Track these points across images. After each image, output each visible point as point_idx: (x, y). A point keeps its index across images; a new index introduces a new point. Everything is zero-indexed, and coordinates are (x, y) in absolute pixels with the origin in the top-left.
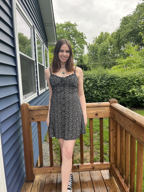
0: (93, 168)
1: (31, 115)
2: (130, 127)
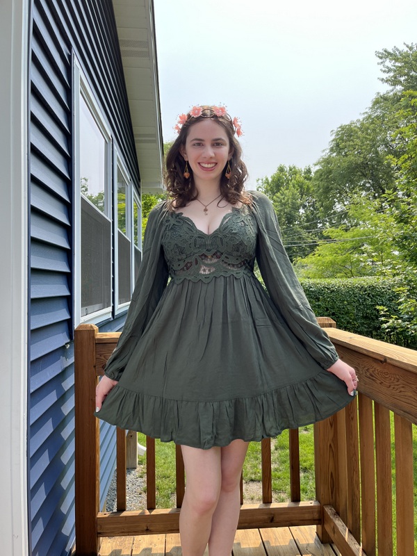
0: (272, 520)
2: (373, 380)
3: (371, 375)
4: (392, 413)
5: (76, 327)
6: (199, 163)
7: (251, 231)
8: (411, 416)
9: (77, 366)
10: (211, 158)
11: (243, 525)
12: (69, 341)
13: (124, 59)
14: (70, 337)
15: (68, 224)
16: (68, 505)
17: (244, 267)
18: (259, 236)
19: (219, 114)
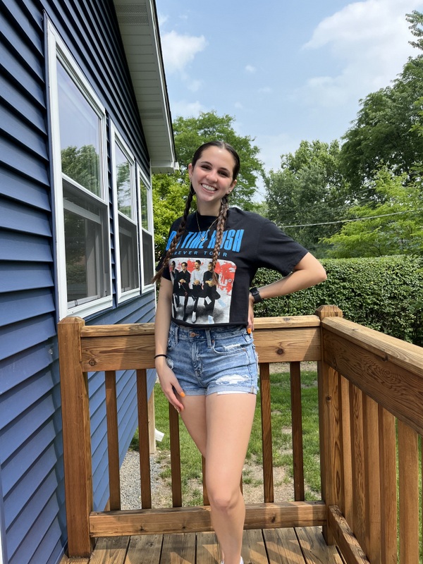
0: (273, 520)
1: (88, 352)
2: (375, 378)
3: (373, 373)
13: (120, 25)
15: (47, 209)
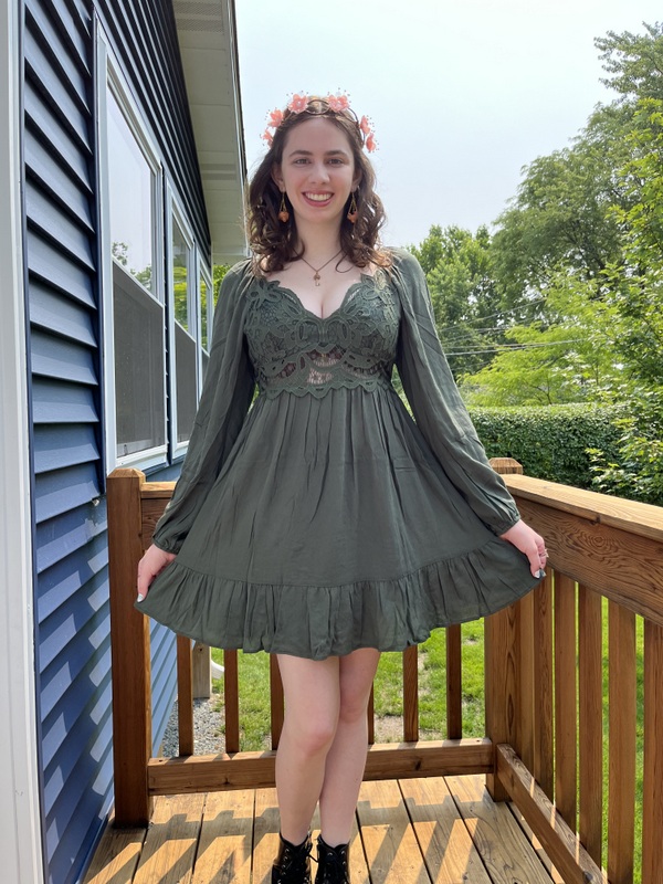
0: (418, 766)
2: (578, 551)
3: (576, 544)
4: (605, 602)
5: (109, 471)
6: (304, 194)
7: (391, 314)
8: (634, 603)
9: (112, 535)
10: (324, 183)
11: (373, 774)
12: (98, 495)
13: (180, 33)
14: (100, 488)
15: (93, 305)
16: (102, 747)
17: (379, 374)
18: (403, 323)
19: (337, 107)
